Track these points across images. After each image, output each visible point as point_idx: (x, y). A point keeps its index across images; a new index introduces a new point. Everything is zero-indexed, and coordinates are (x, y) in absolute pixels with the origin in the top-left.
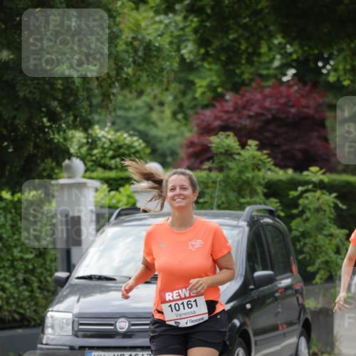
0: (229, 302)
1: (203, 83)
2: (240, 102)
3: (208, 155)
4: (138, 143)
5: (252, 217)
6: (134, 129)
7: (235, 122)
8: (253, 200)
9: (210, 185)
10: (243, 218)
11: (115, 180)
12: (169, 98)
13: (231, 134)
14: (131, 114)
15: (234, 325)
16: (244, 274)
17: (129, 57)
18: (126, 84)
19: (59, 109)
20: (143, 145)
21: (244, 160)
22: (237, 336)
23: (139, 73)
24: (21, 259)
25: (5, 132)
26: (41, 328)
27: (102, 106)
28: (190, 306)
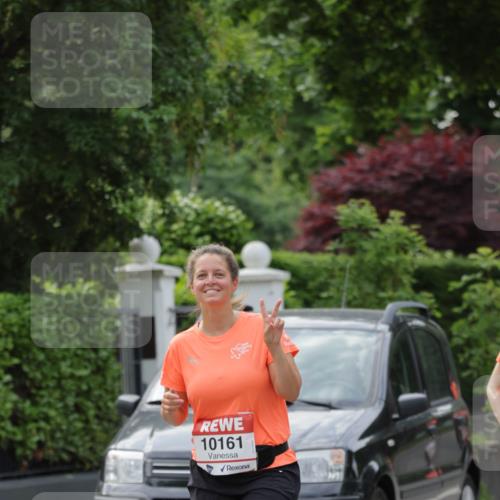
0: (363, 437)
1: (323, 131)
2: (378, 157)
3: (334, 231)
4: (235, 215)
5: (396, 319)
6: (230, 195)
7: (371, 186)
8: (397, 294)
9: (337, 273)
10: (383, 319)
12: (278, 152)
13: (367, 202)
14: (225, 174)
15: (371, 470)
16: (384, 397)
17: (223, 92)
18: (219, 132)
19: (124, 168)
20: (243, 217)
21: (385, 239)
22: (375, 485)
23: (239, 117)
24: (72, 376)
25: (49, 200)
26: (99, 473)
27: (186, 163)
28: (231, 445)
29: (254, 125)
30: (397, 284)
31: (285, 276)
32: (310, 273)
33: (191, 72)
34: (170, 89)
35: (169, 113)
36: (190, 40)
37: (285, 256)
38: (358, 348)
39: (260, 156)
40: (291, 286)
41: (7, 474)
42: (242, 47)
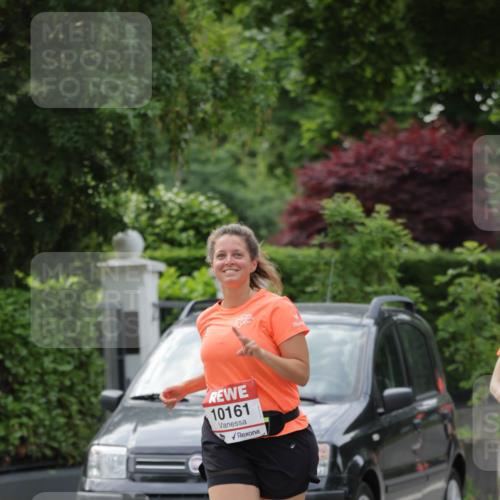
0: (348, 431)
1: (309, 126)
2: (364, 151)
3: (319, 226)
4: (219, 209)
5: (381, 313)
6: (214, 190)
7: (356, 179)
8: (382, 288)
9: (322, 267)
10: (368, 314)
11: (187, 261)
12: (263, 146)
13: (352, 196)
14: (210, 169)
15: (356, 464)
16: (369, 392)
17: (207, 88)
18: (203, 126)
19: (108, 162)
20: (227, 212)
21: (371, 233)
22: (360, 479)
23: (220, 112)
24: (55, 372)
25: (32, 195)
27: (170, 158)
28: (238, 413)
29: (238, 119)
30: (382, 278)
32: (295, 267)
33: (175, 65)
34: (154, 83)
35: (153, 109)
36: (174, 34)
37: (270, 250)
38: (343, 342)
39: (246, 150)
42: (224, 42)
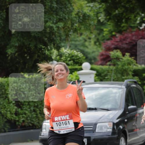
0: (118, 119)
1: (106, 30)
2: (122, 38)
3: (109, 59)
4: (80, 55)
5: (127, 84)
6: (78, 49)
7: (120, 46)
8: (128, 77)
9: (110, 71)
10: (123, 85)
12: (93, 36)
13: (119, 50)
14: (77, 43)
15: (120, 128)
16: (124, 107)
17: (77, 20)
18: (75, 31)
20: (82, 55)
21: (124, 61)
22: (121, 132)
23: (81, 26)
24: (33, 102)
25: (25, 50)
26: (41, 129)
27: (66, 40)
28: (66, 124)
29: (85, 28)
30: (128, 74)
31: (95, 72)
32: (102, 71)
33: (67, 13)
34: (61, 18)
35: (61, 25)
36: (67, 4)
37: (95, 66)
38: (116, 93)
39: (87, 38)
40: (97, 75)
41: (14, 130)
42: (82, 6)
